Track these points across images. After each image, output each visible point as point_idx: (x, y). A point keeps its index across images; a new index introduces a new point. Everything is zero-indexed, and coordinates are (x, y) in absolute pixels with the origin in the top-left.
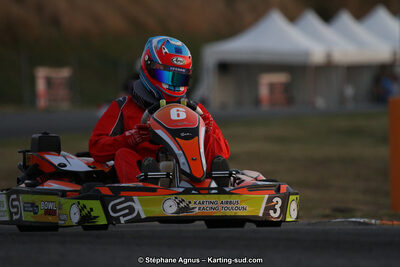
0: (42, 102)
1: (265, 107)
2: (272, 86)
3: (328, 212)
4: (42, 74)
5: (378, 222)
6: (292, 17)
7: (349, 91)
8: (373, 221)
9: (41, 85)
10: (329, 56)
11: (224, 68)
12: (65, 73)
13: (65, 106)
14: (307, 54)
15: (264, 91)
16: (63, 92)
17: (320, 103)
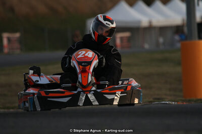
0: (6, 50)
2: (122, 38)
3: (151, 100)
4: (5, 36)
5: (176, 103)
7: (161, 40)
8: (173, 103)
9: (5, 42)
10: (150, 22)
12: (17, 35)
13: (18, 51)
14: (140, 22)
15: (118, 42)
16: (17, 45)
17: (147, 46)
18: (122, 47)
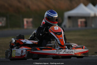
0: (25, 27)
1: (80, 27)
2: (81, 22)
4: (25, 20)
6: (86, 5)
9: (25, 23)
10: (95, 14)
11: (70, 18)
12: (31, 20)
14: (90, 14)
15: (79, 23)
16: (30, 24)
17: (93, 26)
18: (81, 26)
